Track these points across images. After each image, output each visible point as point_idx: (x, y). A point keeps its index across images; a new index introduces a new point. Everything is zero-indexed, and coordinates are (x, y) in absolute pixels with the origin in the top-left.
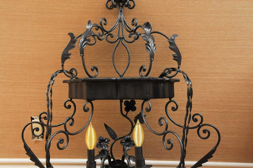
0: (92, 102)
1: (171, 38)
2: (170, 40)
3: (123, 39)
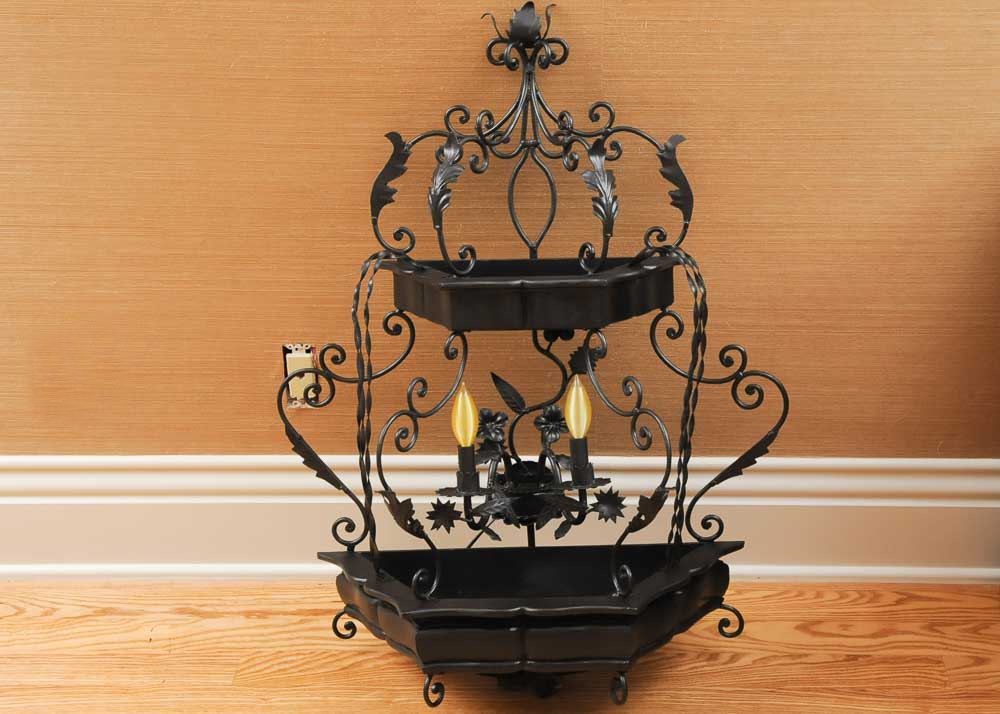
0: (465, 333)
1: (666, 146)
2: (662, 151)
3: (537, 149)
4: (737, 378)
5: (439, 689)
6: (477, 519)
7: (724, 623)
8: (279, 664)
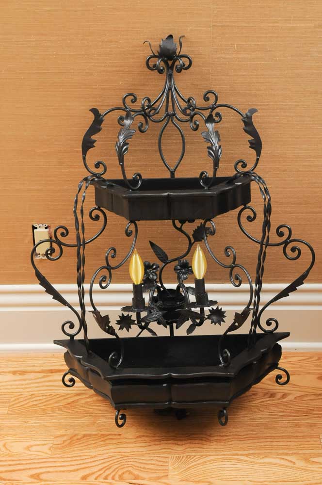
0: (137, 222)
1: (246, 115)
2: (245, 118)
3: (174, 117)
4: (286, 243)
5: (124, 417)
6: (143, 324)
7: (279, 377)
8: (32, 402)
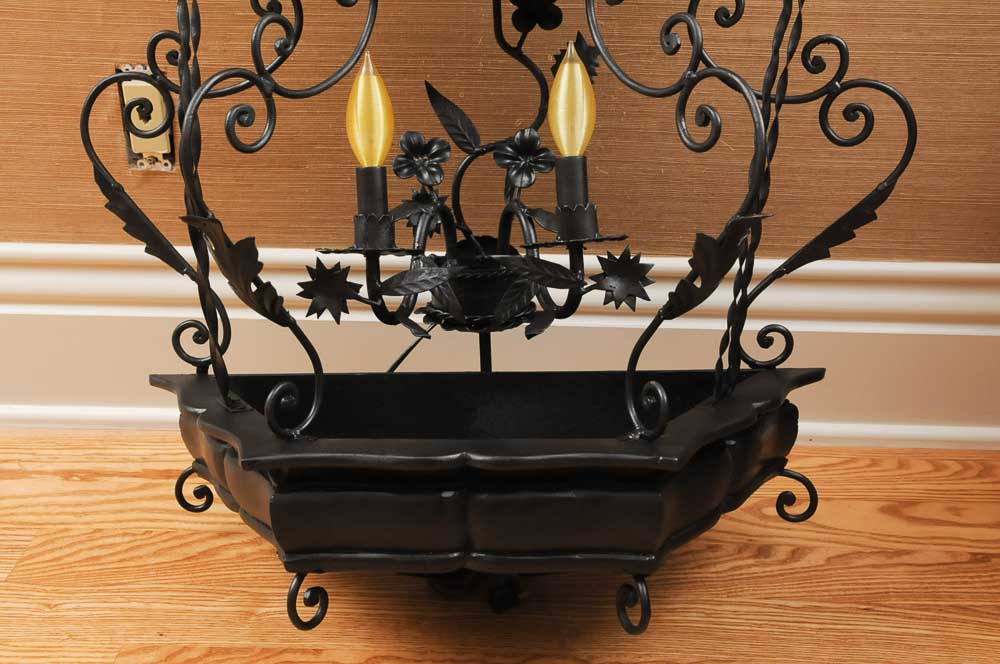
4: (830, 93)
5: (318, 596)
7: (786, 499)
8: (91, 549)
